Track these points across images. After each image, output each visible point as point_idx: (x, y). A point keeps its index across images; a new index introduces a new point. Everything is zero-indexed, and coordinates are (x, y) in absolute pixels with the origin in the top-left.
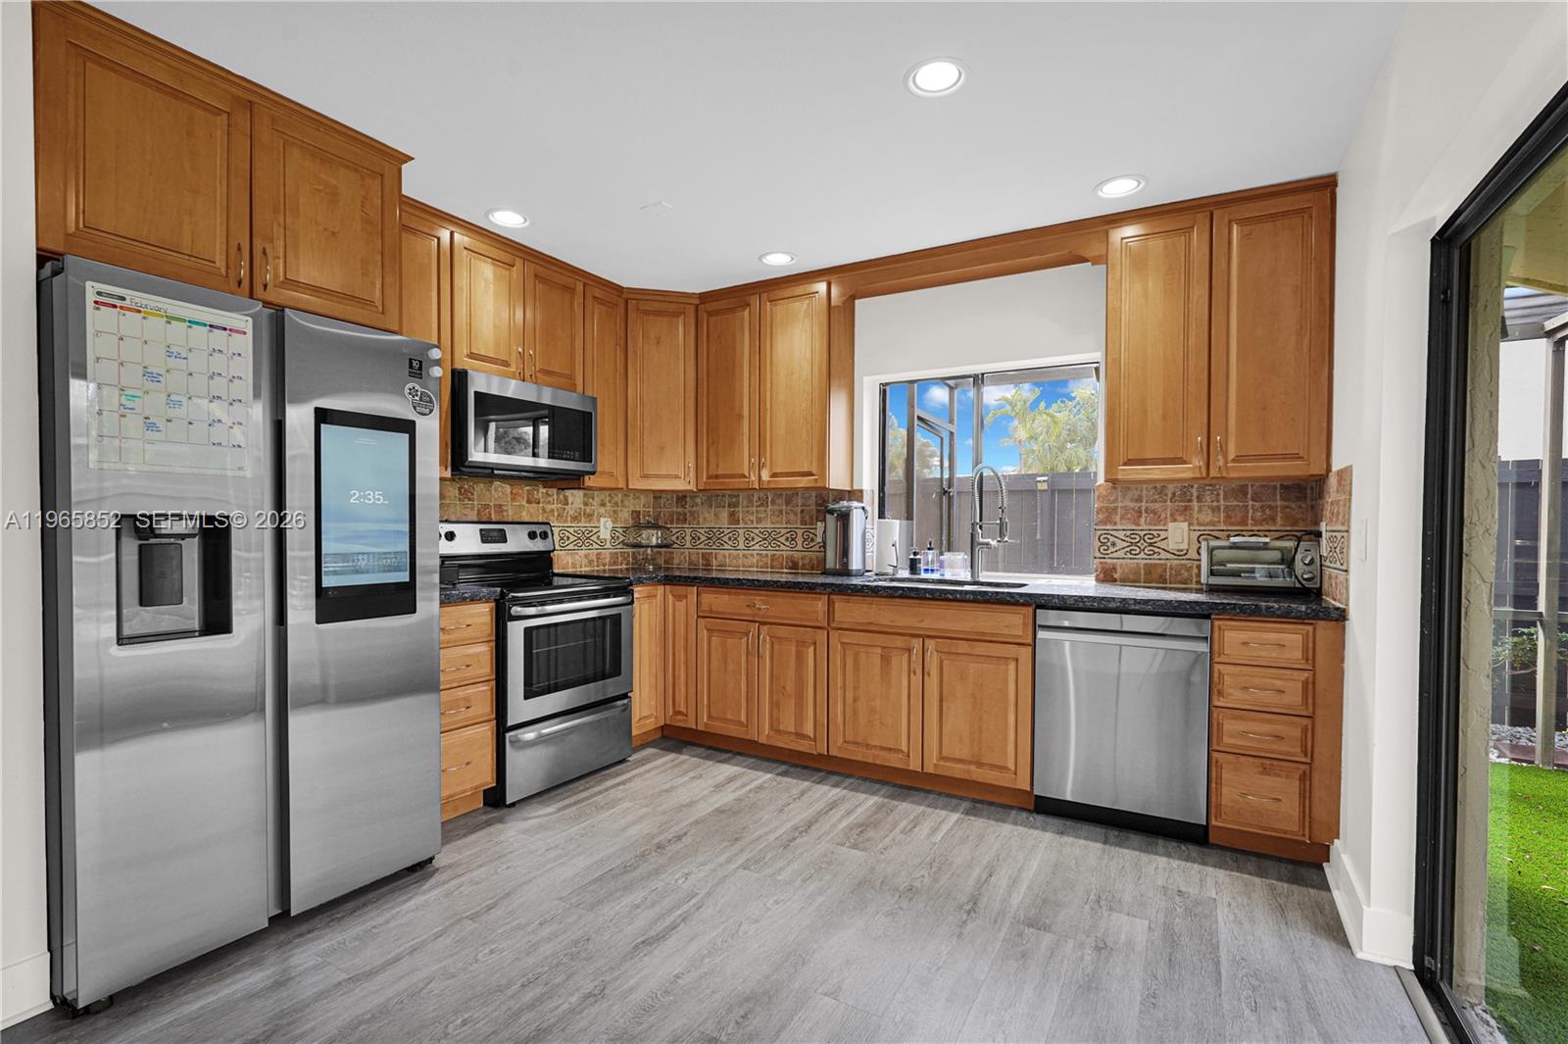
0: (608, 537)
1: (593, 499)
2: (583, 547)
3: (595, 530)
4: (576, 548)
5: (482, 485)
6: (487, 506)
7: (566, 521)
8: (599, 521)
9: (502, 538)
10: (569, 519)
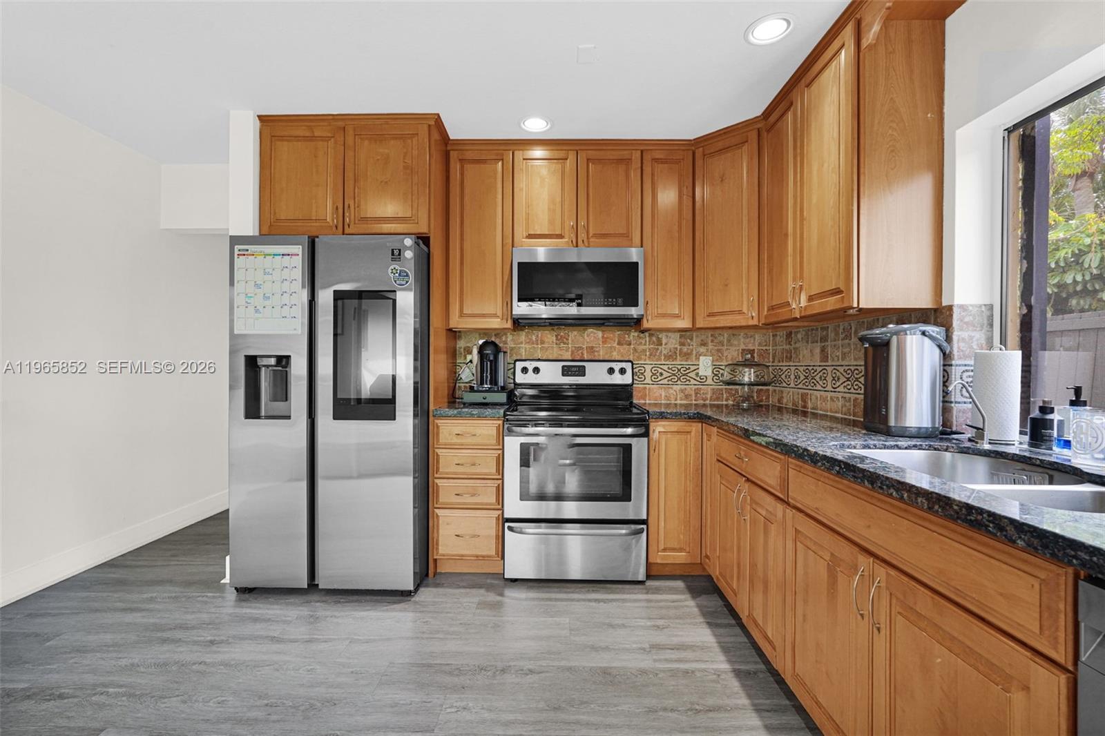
0: (709, 373)
1: (691, 339)
2: (679, 383)
3: (693, 368)
4: (670, 383)
5: (575, 333)
6: (581, 348)
7: (659, 359)
8: (698, 359)
9: (581, 372)
10: (663, 358)
